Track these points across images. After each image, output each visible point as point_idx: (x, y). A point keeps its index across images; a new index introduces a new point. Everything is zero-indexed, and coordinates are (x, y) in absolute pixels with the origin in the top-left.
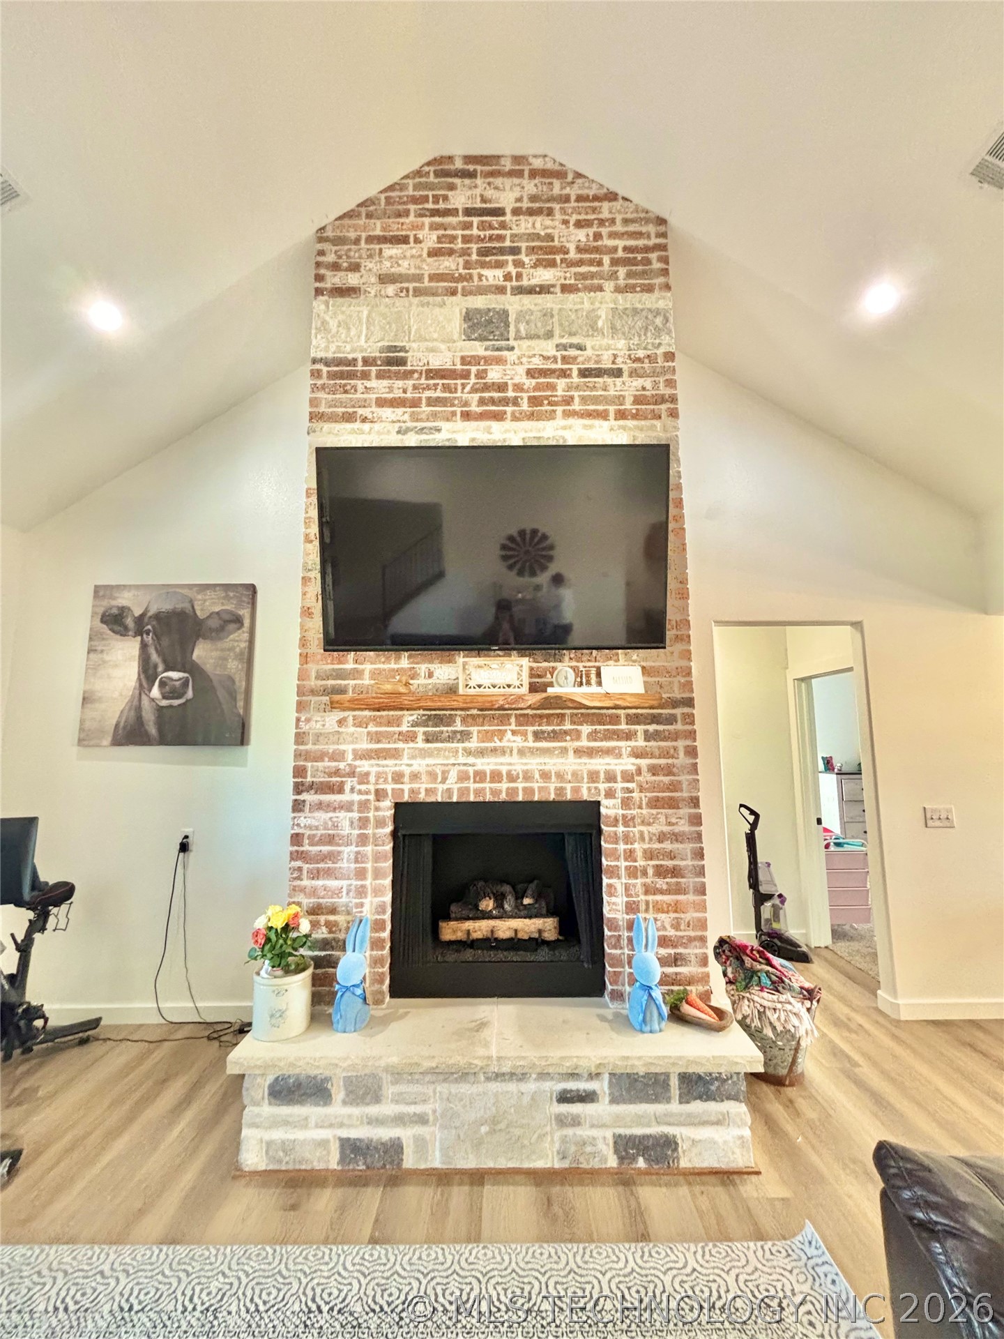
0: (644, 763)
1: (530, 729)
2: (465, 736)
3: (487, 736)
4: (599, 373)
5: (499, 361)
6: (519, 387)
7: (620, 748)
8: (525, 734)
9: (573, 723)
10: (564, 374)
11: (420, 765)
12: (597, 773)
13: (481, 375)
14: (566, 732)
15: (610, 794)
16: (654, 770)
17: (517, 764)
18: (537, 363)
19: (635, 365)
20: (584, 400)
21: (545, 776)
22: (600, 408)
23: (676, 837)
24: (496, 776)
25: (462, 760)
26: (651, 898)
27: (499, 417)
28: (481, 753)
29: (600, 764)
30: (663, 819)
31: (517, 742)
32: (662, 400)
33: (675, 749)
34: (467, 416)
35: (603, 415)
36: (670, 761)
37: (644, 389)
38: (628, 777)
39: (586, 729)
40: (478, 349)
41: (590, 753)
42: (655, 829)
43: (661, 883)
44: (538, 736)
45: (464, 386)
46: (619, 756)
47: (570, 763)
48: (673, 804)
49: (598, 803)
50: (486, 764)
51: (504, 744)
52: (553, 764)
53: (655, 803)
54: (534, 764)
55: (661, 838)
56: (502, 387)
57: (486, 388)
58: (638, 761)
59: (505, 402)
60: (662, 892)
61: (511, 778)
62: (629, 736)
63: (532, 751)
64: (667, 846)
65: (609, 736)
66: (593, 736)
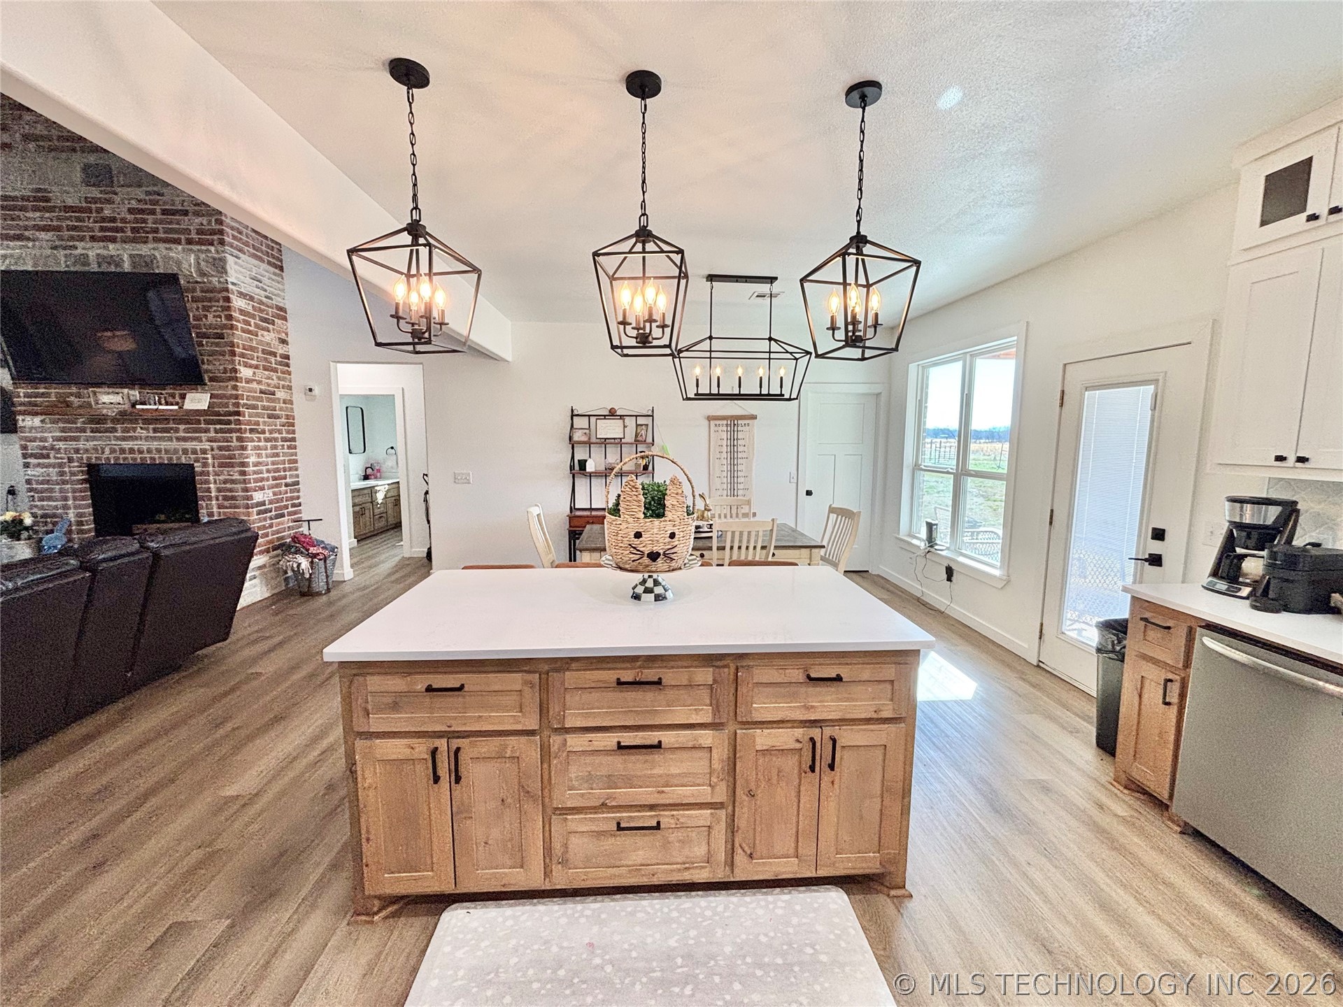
0: (215, 445)
1: (151, 426)
2: (114, 430)
3: (126, 430)
4: (174, 212)
5: (109, 201)
6: (123, 220)
7: (201, 437)
8: (147, 429)
9: (174, 423)
10: (153, 212)
11: (90, 444)
12: (187, 449)
13: (100, 210)
14: (171, 429)
15: (197, 460)
16: (220, 448)
17: (145, 445)
18: (134, 204)
19: (196, 208)
20: (167, 231)
21: (159, 451)
22: (176, 236)
23: (233, 482)
24: (132, 451)
25: (113, 442)
26: (221, 510)
27: (113, 240)
28: (124, 439)
29: (189, 445)
30: (226, 473)
31: (144, 433)
32: (213, 232)
33: (231, 437)
34: (93, 238)
35: (178, 242)
36: (229, 444)
37: (202, 224)
38: (204, 452)
39: (182, 427)
40: (95, 193)
41: (185, 439)
42: (221, 478)
43: (226, 503)
44: (155, 430)
45: (89, 218)
46: (201, 441)
47: (174, 445)
48: (232, 465)
49: (192, 466)
50: (127, 445)
51: (136, 434)
52: (164, 445)
53: (221, 465)
54: (154, 445)
55: (225, 482)
56: (113, 220)
57: (103, 220)
58: (212, 444)
59: (117, 230)
60: (227, 508)
61: (141, 452)
62: (207, 431)
63: (154, 438)
64: (228, 486)
65: (196, 431)
66: (186, 431)
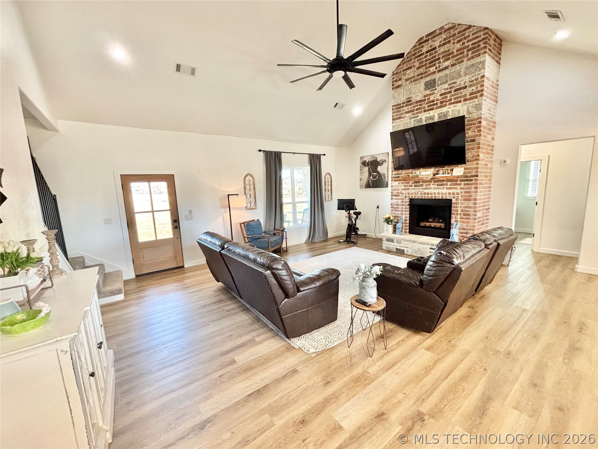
0: (463, 191)
1: (436, 183)
2: (422, 185)
3: (426, 185)
4: (459, 89)
5: (433, 94)
6: (437, 100)
7: (457, 187)
8: (435, 185)
9: (446, 182)
10: (450, 92)
11: (413, 191)
12: (450, 193)
13: (429, 99)
14: (445, 184)
15: (454, 197)
16: (465, 192)
17: (433, 191)
18: (443, 91)
19: (471, 83)
20: (455, 99)
21: (439, 193)
22: (459, 100)
23: (469, 207)
24: (428, 194)
25: (421, 190)
26: (462, 220)
27: (432, 109)
28: (426, 189)
29: (451, 191)
30: (466, 203)
31: (434, 186)
32: (479, 92)
33: (471, 187)
34: (425, 111)
35: (460, 102)
36: (470, 190)
37: (473, 90)
38: (458, 194)
39: (449, 183)
40: (428, 92)
41: (450, 188)
42: (464, 205)
43: (464, 217)
44: (438, 185)
45: (424, 103)
46: (457, 189)
47: (445, 191)
48: (469, 200)
49: (451, 200)
50: (426, 191)
51: (430, 187)
52: (440, 191)
53: (465, 200)
54: (436, 191)
55: (466, 207)
56: (433, 101)
57: (430, 102)
58: (462, 190)
59: (434, 105)
60: (464, 219)
61: (431, 194)
62: (460, 185)
63: (436, 188)
64: (467, 209)
65: (454, 185)
66: (450, 185)
